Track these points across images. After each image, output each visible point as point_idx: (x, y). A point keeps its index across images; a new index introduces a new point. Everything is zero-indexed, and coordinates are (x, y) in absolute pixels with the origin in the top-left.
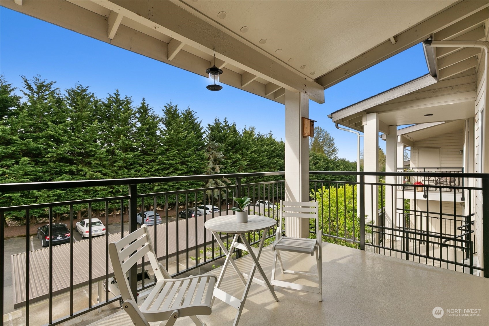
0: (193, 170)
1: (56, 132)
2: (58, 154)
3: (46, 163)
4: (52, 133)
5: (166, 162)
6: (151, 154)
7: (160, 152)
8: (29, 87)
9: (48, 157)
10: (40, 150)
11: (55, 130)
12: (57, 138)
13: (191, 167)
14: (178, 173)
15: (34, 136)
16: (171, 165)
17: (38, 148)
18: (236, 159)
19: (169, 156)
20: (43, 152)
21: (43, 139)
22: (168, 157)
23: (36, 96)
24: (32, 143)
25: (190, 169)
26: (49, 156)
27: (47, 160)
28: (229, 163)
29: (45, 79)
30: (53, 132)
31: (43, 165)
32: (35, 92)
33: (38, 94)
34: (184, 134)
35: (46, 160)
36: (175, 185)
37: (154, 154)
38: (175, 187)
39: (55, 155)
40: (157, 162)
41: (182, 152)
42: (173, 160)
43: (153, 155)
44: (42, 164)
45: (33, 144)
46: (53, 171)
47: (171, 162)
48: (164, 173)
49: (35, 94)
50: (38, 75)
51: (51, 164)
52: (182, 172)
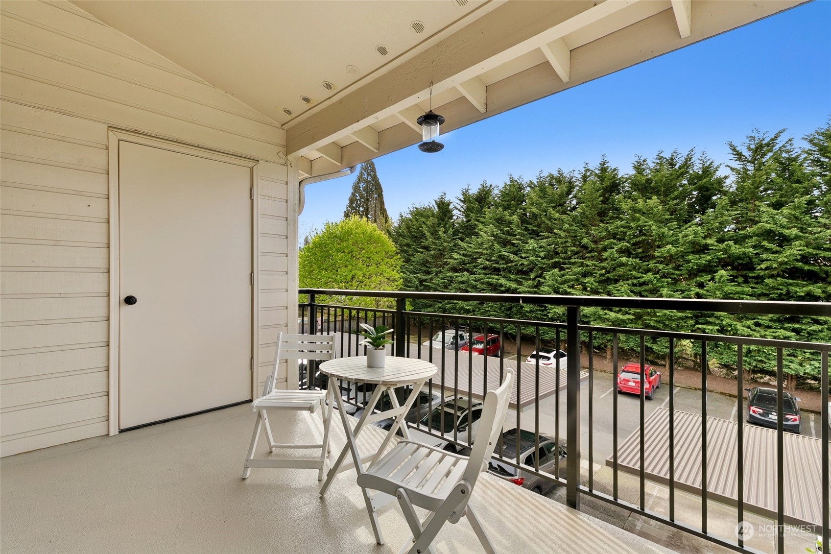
1: (777, 224)
2: (781, 264)
3: (759, 279)
4: (768, 226)
8: (739, 156)
9: (761, 269)
10: (750, 259)
11: (774, 220)
12: (779, 233)
15: (741, 234)
17: (744, 254)
20: (755, 260)
21: (755, 238)
23: (750, 167)
24: (733, 248)
26: (763, 266)
27: (762, 273)
29: (765, 132)
30: (769, 223)
31: (757, 283)
32: (749, 162)
33: (753, 163)
35: (761, 275)
39: (775, 265)
44: (755, 281)
45: (736, 249)
46: (774, 293)
49: (748, 164)
50: (755, 130)
51: (767, 281)
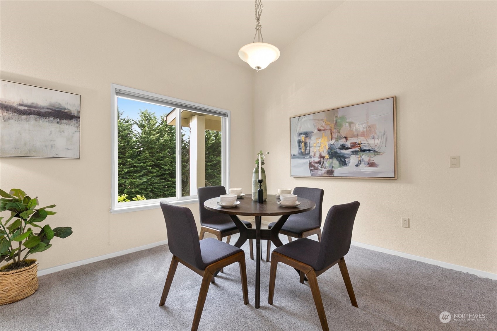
0: (167, 172)
5: (136, 164)
6: (121, 157)
7: (130, 155)
13: (165, 170)
14: (150, 176)
16: (142, 168)
18: (217, 161)
19: (141, 159)
22: (139, 160)
25: (165, 172)
28: (209, 166)
34: (155, 137)
36: (148, 188)
37: (125, 156)
38: (147, 190)
40: (128, 165)
41: (156, 154)
42: (144, 163)
43: (123, 157)
47: (142, 164)
48: (136, 176)
52: (155, 174)
